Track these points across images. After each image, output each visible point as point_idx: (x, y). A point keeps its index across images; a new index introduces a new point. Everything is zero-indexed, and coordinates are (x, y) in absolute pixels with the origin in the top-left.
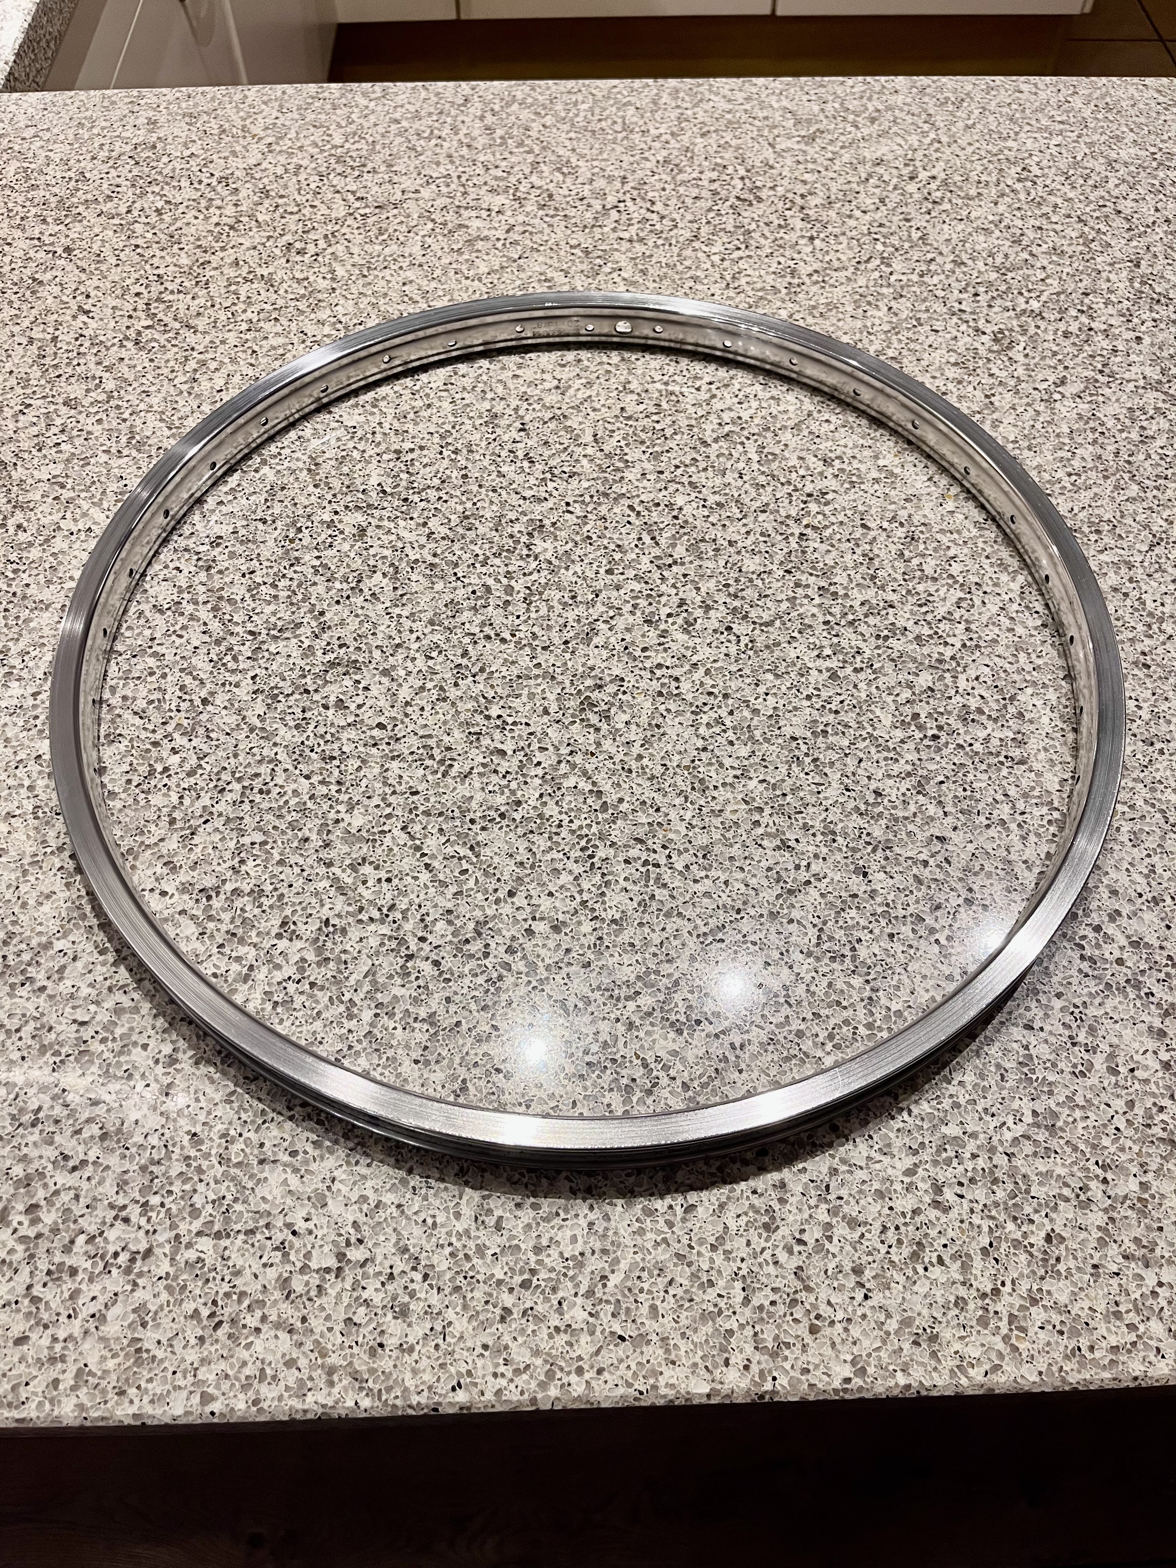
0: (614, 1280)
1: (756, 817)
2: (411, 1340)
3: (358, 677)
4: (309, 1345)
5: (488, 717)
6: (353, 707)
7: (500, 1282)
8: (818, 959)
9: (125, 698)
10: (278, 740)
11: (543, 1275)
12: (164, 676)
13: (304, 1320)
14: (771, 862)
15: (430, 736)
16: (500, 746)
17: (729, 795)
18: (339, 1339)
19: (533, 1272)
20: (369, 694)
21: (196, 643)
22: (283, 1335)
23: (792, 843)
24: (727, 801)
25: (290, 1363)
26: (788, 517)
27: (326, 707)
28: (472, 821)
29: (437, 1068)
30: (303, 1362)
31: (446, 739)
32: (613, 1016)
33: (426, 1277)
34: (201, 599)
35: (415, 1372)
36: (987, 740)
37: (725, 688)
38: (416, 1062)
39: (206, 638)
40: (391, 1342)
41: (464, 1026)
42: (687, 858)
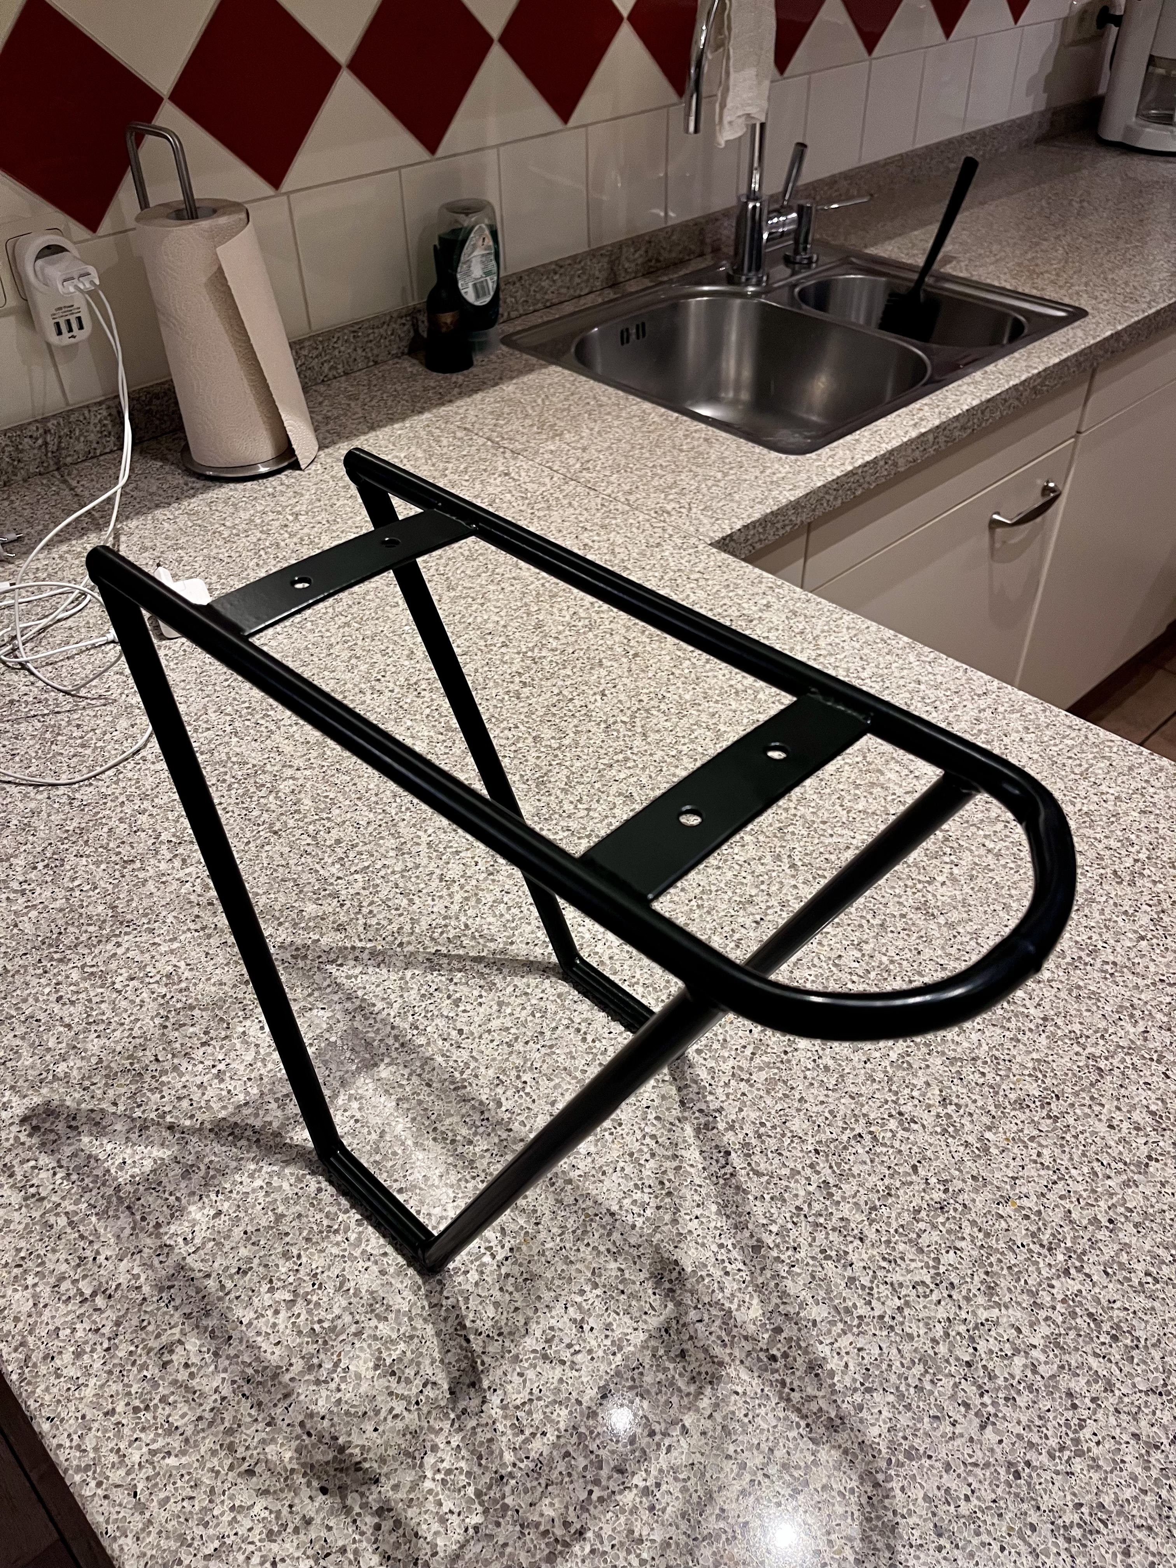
0: (172, 1461)
1: (587, 1288)
2: (65, 1372)
3: (484, 994)
4: (31, 1321)
5: (518, 1077)
6: (462, 1008)
7: (129, 1394)
8: (505, 1417)
9: (371, 912)
10: (406, 995)
11: (149, 1416)
12: (400, 915)
13: (45, 1306)
14: (560, 1325)
15: (476, 1060)
16: (503, 1100)
17: (590, 1258)
18: (44, 1334)
19: (147, 1408)
20: (478, 1009)
21: (435, 909)
22: (31, 1303)
23: (586, 1328)
24: (583, 1260)
25: (17, 1319)
26: (864, 1115)
27: (449, 997)
28: (435, 1129)
29: (249, 1246)
30: (20, 1325)
31: (483, 1070)
32: (357, 1317)
33: (108, 1349)
34: (467, 888)
35: (47, 1389)
36: (810, 1399)
37: (675, 1189)
38: (245, 1233)
39: (443, 912)
40: (58, 1362)
41: (287, 1239)
42: (516, 1270)
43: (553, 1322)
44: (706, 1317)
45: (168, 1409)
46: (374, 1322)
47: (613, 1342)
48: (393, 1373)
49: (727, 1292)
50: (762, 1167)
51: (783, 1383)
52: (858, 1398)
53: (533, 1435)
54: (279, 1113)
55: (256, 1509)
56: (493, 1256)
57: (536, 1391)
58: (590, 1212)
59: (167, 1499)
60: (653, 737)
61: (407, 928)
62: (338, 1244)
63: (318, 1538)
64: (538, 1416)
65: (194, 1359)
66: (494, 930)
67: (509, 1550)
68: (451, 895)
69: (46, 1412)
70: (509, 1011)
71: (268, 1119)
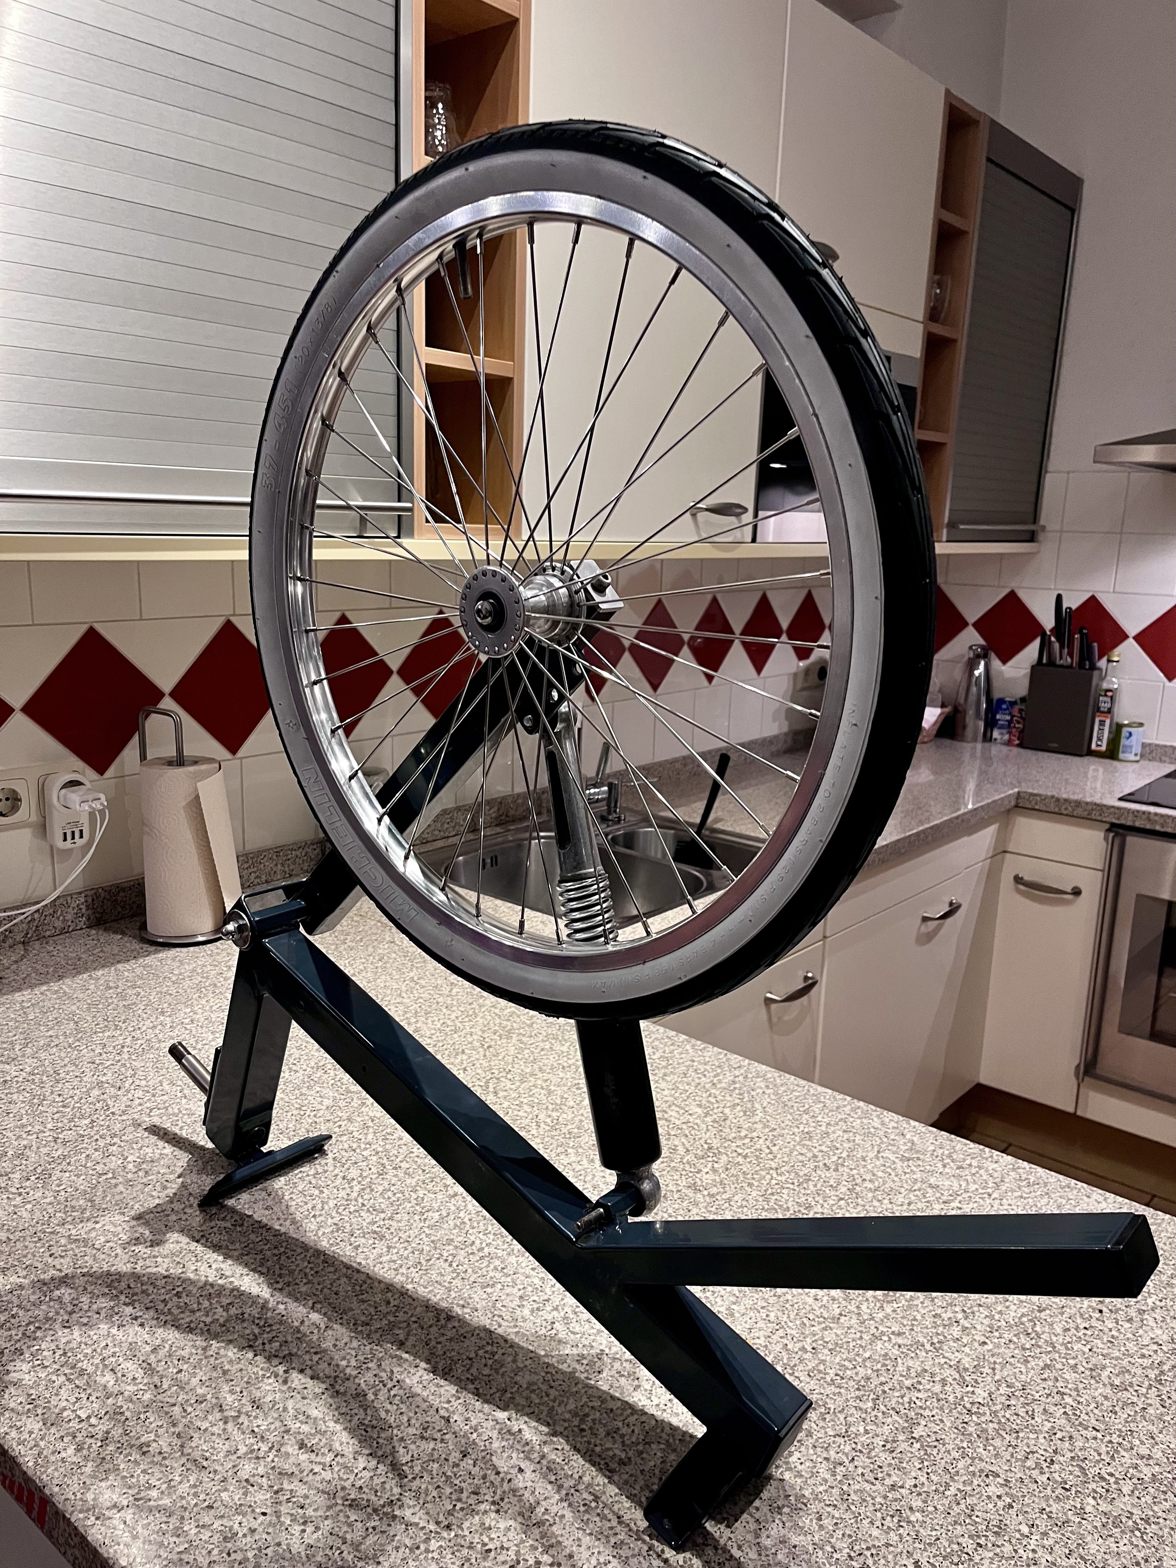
43: (428, 1419)
44: (537, 1411)
45: (147, 1477)
46: (298, 1425)
47: (471, 1428)
48: (313, 1451)
49: (552, 1397)
50: (577, 1330)
51: (589, 1443)
52: (640, 1447)
53: (414, 1478)
54: (225, 1314)
55: (215, 1526)
56: (385, 1386)
57: (416, 1456)
58: (455, 1358)
59: (149, 1524)
60: (501, 1094)
61: (319, 1206)
62: (270, 1384)
63: (260, 1539)
64: (417, 1469)
65: (166, 1449)
66: (383, 1206)
67: (397, 1538)
68: (351, 1188)
69: (55, 1482)
70: (395, 1251)
71: (216, 1317)
